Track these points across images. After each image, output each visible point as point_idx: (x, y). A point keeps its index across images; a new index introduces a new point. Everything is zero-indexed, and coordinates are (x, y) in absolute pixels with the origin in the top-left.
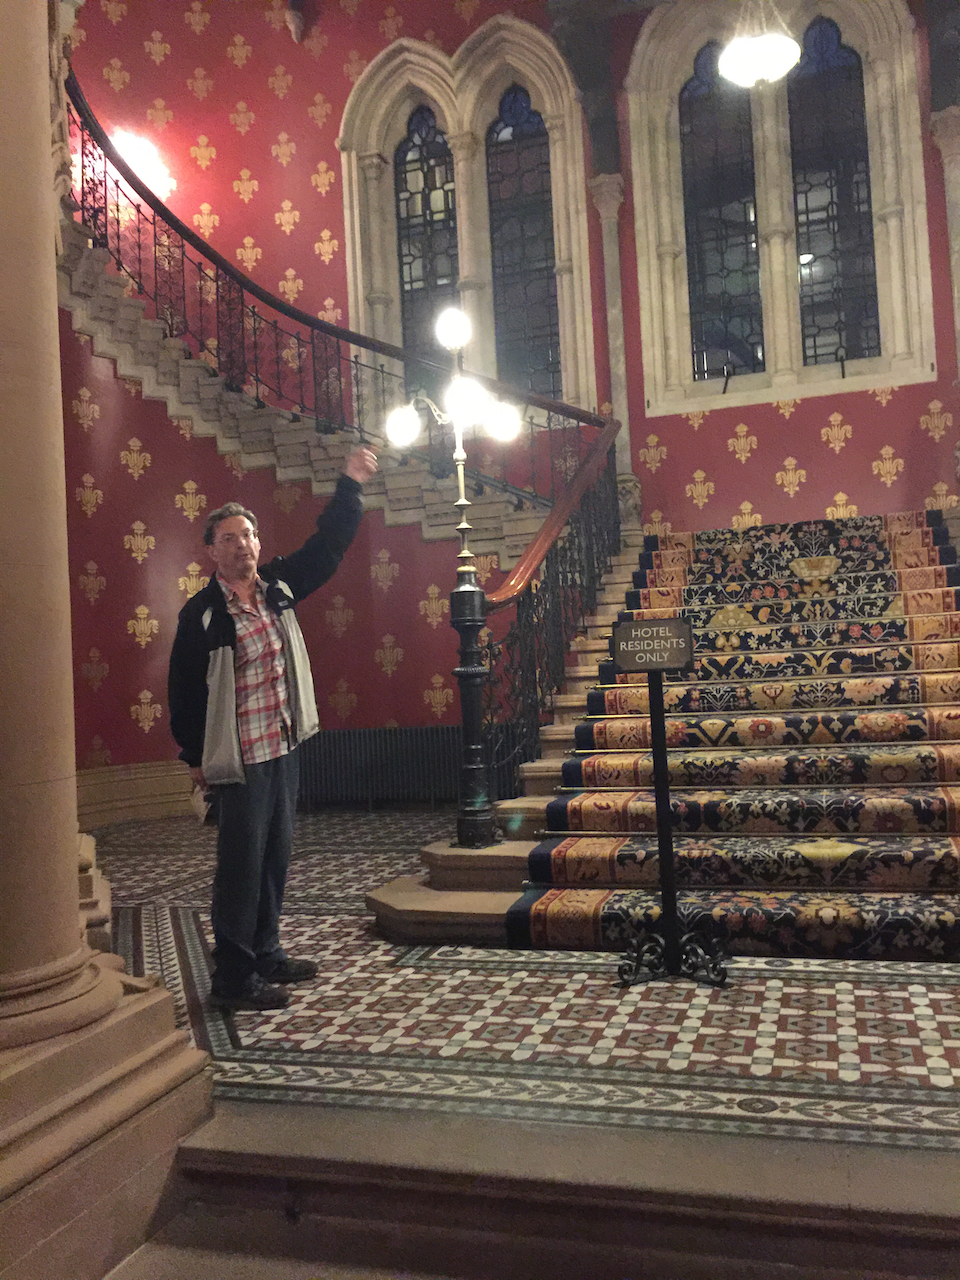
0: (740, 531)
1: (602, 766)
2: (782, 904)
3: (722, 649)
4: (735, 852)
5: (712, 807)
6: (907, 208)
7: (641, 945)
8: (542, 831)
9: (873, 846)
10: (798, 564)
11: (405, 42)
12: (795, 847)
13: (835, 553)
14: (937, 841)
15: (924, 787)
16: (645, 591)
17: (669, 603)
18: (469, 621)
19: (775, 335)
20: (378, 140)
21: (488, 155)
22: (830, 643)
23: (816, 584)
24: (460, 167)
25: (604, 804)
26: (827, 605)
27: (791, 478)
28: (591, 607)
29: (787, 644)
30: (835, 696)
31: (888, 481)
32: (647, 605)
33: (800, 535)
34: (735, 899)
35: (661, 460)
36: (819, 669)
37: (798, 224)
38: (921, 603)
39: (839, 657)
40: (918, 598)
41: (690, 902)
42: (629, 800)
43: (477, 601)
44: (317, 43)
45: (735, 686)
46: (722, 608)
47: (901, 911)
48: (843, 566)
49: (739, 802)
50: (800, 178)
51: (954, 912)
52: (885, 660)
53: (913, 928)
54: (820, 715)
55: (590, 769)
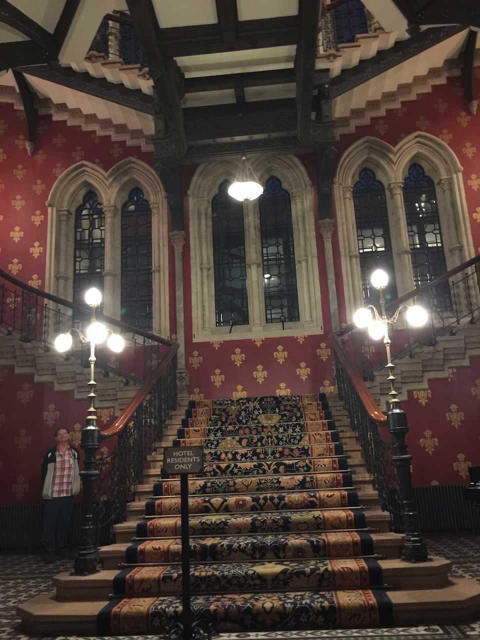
0: (235, 400)
1: (158, 525)
2: (246, 601)
3: (224, 460)
4: (223, 572)
5: (214, 546)
6: (310, 259)
7: (171, 629)
8: (123, 564)
9: (291, 566)
10: (262, 418)
11: (85, 162)
12: (254, 568)
13: (279, 412)
14: (322, 562)
15: (316, 533)
16: (187, 429)
17: (199, 436)
18: (90, 445)
19: (253, 308)
20: (68, 204)
21: (122, 216)
22: (275, 458)
23: (269, 427)
24: (108, 220)
25: (157, 547)
26: (274, 438)
27: (260, 375)
28: (160, 437)
29: (255, 458)
30: (276, 485)
31: (304, 378)
32: (188, 436)
33: (263, 403)
34: (222, 600)
35: (200, 363)
36: (270, 471)
37: (263, 260)
38: (316, 439)
39: (278, 465)
40: (314, 435)
41: (198, 602)
42: (171, 544)
43: (96, 435)
44: (40, 158)
45: (229, 480)
46: (224, 439)
47: (304, 602)
48: (282, 419)
49: (227, 543)
50: (264, 241)
51: (329, 602)
52: (300, 467)
53: (309, 611)
54: (269, 495)
55: (152, 527)
